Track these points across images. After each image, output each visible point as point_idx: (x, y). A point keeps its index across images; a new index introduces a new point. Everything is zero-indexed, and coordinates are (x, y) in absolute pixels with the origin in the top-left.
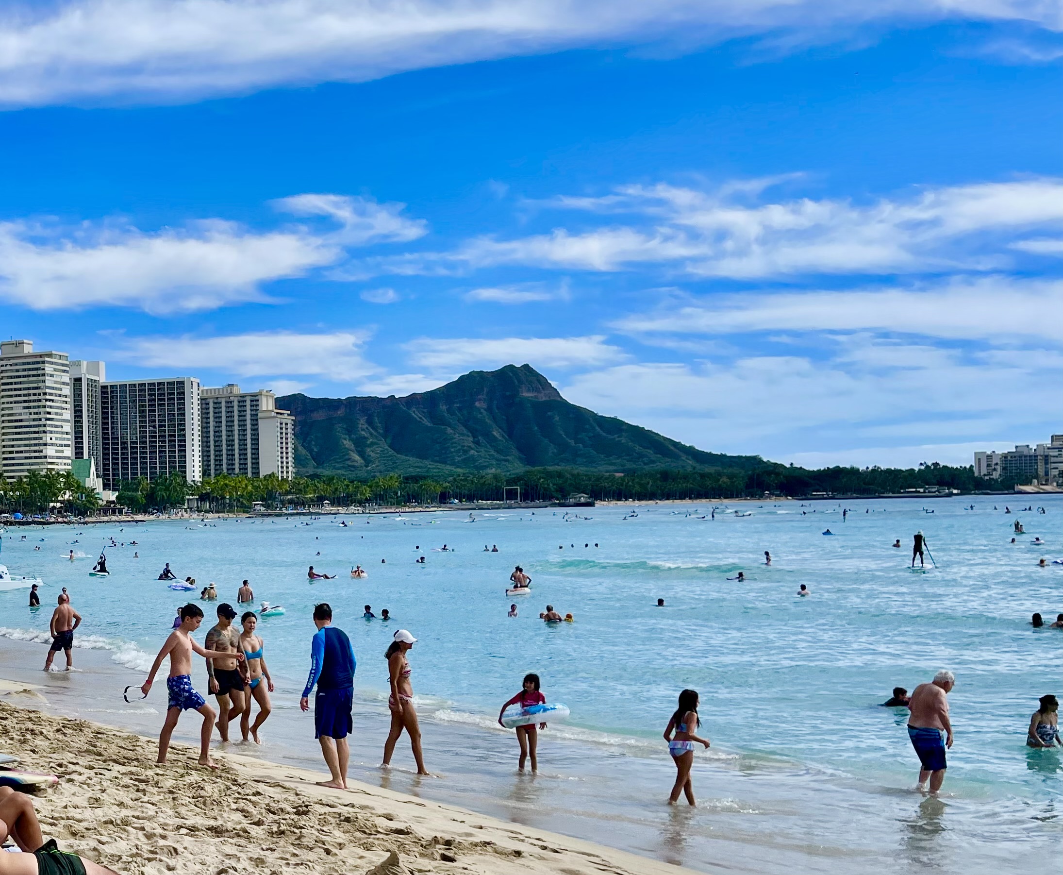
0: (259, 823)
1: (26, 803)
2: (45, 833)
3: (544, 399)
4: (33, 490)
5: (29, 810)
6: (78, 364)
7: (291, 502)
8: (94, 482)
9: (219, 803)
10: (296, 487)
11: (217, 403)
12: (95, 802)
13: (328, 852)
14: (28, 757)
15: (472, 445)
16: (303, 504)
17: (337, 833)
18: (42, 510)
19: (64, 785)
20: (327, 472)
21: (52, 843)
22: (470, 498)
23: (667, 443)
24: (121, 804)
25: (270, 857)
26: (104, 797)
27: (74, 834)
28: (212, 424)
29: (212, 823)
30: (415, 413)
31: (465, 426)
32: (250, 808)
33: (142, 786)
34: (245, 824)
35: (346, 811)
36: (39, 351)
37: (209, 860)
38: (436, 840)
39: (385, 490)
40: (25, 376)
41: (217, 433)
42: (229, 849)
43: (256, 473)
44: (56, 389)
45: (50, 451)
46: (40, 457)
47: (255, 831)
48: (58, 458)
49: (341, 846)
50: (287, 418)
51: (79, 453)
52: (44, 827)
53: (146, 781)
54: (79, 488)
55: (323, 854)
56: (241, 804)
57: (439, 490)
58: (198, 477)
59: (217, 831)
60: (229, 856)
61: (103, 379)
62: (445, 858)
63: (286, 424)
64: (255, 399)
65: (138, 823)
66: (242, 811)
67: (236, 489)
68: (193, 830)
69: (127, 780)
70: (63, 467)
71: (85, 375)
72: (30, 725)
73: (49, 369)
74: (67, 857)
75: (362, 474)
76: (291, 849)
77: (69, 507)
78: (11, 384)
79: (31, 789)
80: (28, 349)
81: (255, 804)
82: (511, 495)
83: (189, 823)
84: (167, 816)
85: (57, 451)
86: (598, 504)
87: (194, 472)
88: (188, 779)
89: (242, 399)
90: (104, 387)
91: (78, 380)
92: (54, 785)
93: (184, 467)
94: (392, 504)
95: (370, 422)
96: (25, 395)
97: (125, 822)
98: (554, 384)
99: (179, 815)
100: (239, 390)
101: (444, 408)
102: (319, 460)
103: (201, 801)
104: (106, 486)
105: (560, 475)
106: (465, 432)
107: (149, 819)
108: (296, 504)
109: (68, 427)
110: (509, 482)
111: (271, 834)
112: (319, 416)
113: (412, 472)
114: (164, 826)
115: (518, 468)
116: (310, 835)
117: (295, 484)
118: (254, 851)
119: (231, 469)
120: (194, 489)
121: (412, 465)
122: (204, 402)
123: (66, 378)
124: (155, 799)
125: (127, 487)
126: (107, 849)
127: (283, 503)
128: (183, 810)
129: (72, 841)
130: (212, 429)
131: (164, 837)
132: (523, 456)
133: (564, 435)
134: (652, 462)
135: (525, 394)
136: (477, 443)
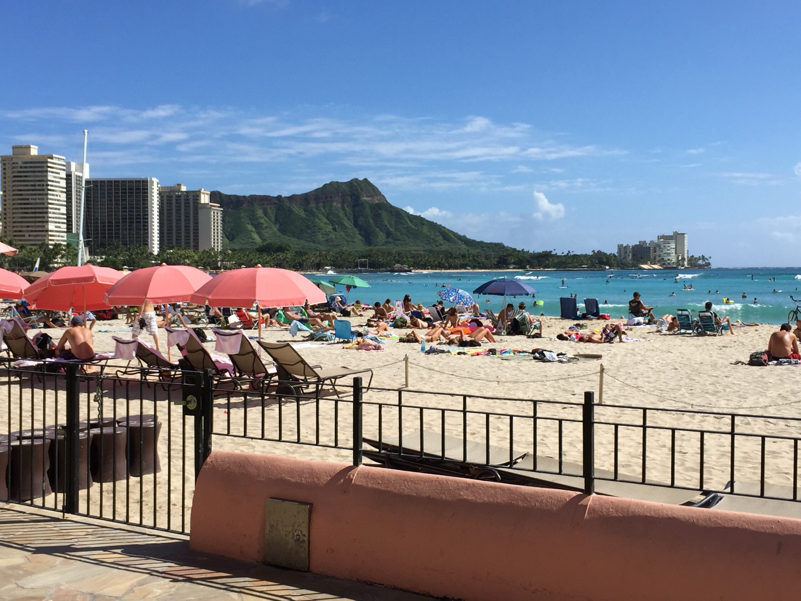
3: (376, 202)
6: (70, 165)
11: (169, 197)
15: (332, 230)
23: (450, 234)
28: (165, 211)
30: (295, 208)
31: (327, 218)
36: (43, 154)
40: (32, 172)
41: (169, 217)
43: (196, 246)
44: (56, 182)
45: (51, 227)
46: (43, 231)
48: (56, 231)
50: (218, 209)
51: (69, 229)
58: (157, 247)
61: (87, 176)
63: (217, 213)
64: (196, 195)
70: (60, 238)
71: (74, 172)
73: (50, 167)
78: (21, 176)
80: (34, 152)
82: (362, 265)
85: (56, 227)
87: (154, 244)
89: (187, 194)
90: (88, 182)
91: (70, 176)
93: (146, 241)
95: (265, 213)
96: (32, 185)
100: (184, 188)
101: (314, 205)
106: (327, 222)
109: (64, 210)
110: (361, 257)
119: (178, 243)
122: (161, 195)
123: (62, 174)
130: (165, 215)
132: (363, 239)
133: (388, 226)
134: (441, 245)
135: (365, 198)
136: (335, 229)
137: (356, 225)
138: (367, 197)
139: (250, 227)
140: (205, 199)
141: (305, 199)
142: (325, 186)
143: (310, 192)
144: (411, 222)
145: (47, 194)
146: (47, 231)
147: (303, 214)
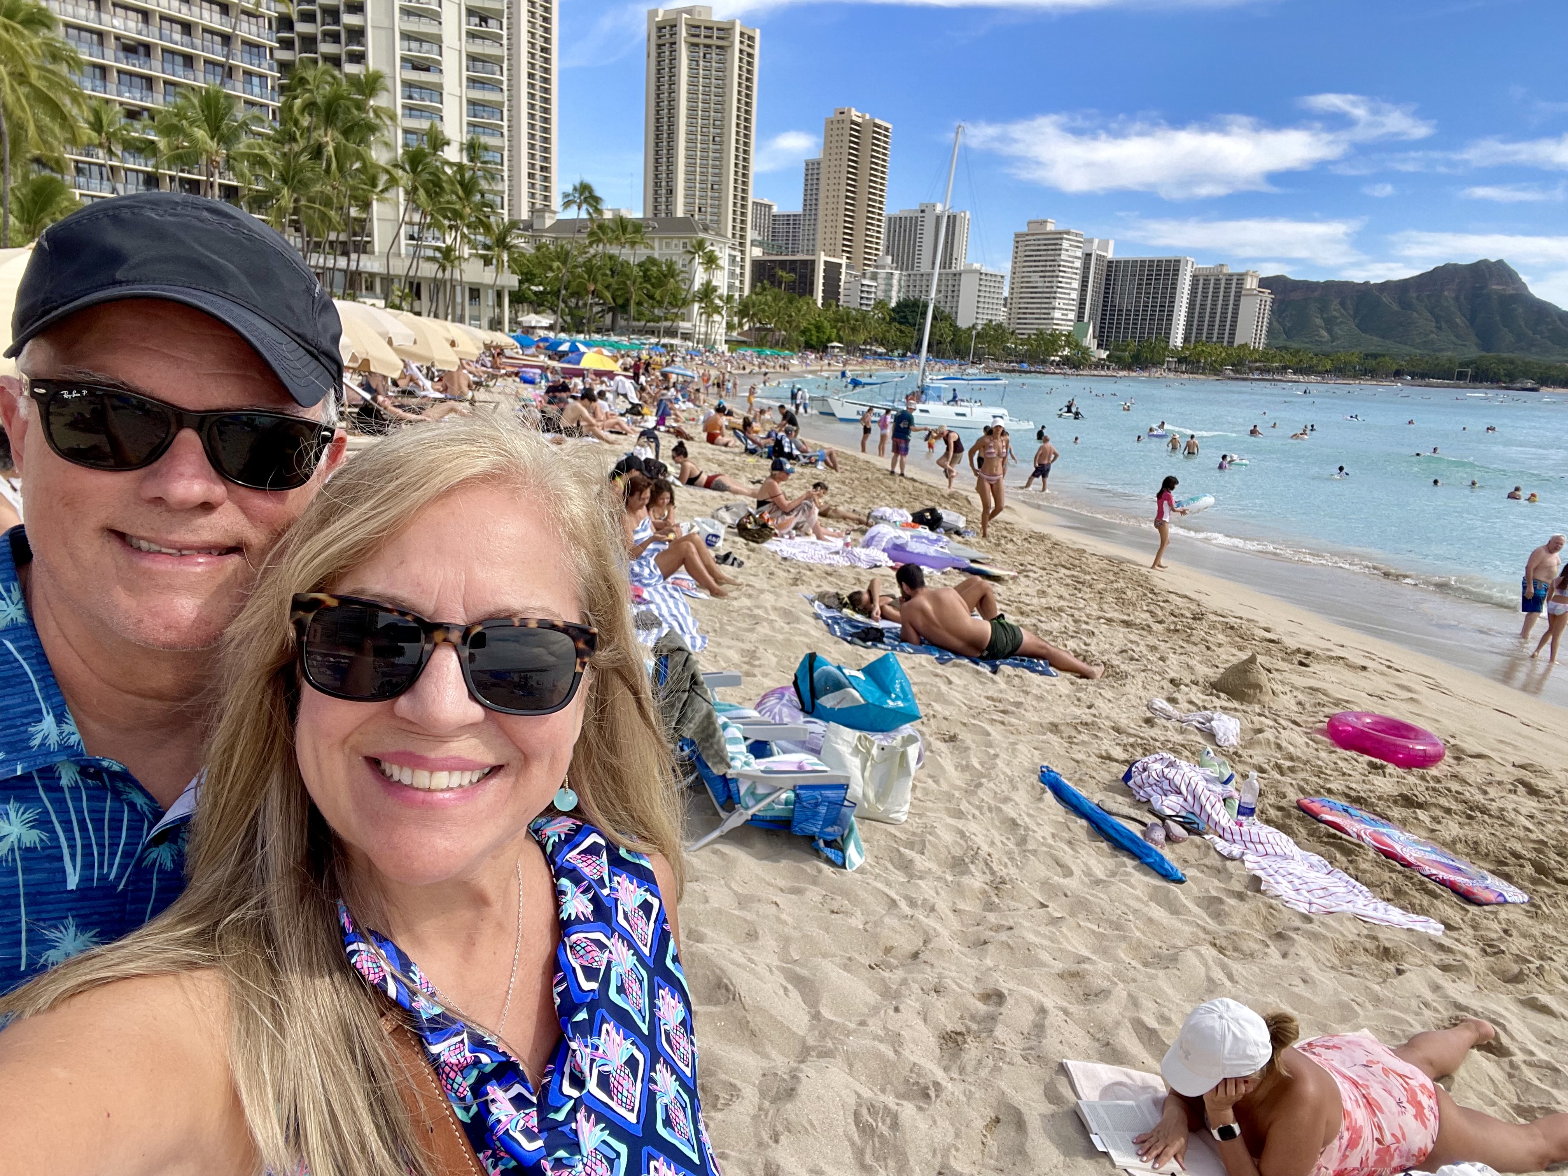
0: (1161, 622)
1: (988, 589)
2: (999, 609)
4: (1039, 345)
5: (990, 594)
6: (1091, 241)
7: (1257, 369)
8: (1090, 341)
9: (1134, 605)
10: (1265, 356)
11: (1207, 281)
12: (1042, 593)
13: (1208, 648)
14: (999, 557)
16: (1268, 371)
17: (1220, 636)
18: (1044, 362)
19: (1022, 579)
20: (1295, 345)
21: (1002, 616)
22: (1423, 376)
24: (1061, 597)
25: (1162, 646)
26: (1050, 590)
27: (1022, 613)
28: (1199, 298)
29: (1126, 618)
30: (1385, 299)
31: (1431, 313)
32: (1159, 612)
33: (1079, 586)
34: (1151, 621)
35: (1232, 621)
36: (1061, 228)
37: (1116, 642)
38: (1299, 651)
39: (1345, 363)
40: (1044, 250)
41: (1203, 306)
42: (1132, 637)
43: (1231, 343)
45: (1057, 314)
47: (1156, 627)
48: (1063, 320)
49: (1220, 645)
50: (1267, 296)
51: (1080, 317)
52: (999, 606)
53: (1083, 583)
54: (1077, 346)
55: (1204, 649)
56: (1152, 607)
57: (1395, 367)
58: (1179, 342)
59: (1127, 624)
60: (1131, 642)
61: (1110, 255)
62: (1301, 664)
64: (1241, 278)
65: (1070, 611)
66: (1151, 612)
67: (1210, 355)
68: (1110, 621)
69: (1069, 581)
70: (1066, 327)
71: (1095, 250)
72: (1005, 533)
73: (1065, 244)
74: (1011, 626)
75: (1326, 348)
76: (1181, 643)
77: (1066, 361)
79: (996, 579)
80: (1050, 227)
81: (1162, 608)
82: (1461, 376)
83: (1108, 615)
84: (1093, 609)
86: (1544, 390)
87: (1177, 339)
88: (1115, 585)
89: (1229, 278)
90: (1110, 262)
91: (1089, 255)
92: (1014, 578)
93: (1168, 334)
94: (1349, 377)
95: (1343, 304)
96: (1042, 266)
97: (1061, 610)
98: (1524, 278)
99: (1102, 610)
100: (1229, 270)
101: (1414, 295)
102: (1289, 334)
103: (1121, 601)
104: (1099, 346)
105: (1512, 362)
107: (1079, 609)
108: (1262, 370)
109: (1074, 295)
110: (1461, 365)
111: (1169, 630)
112: (1297, 296)
113: (1373, 350)
114: (1088, 616)
115: (1472, 352)
116: (1199, 634)
117: (1264, 353)
118: (1152, 640)
119: (1209, 338)
120: (1174, 352)
121: (1374, 343)
122: (1195, 278)
123: (1079, 254)
124: (1086, 596)
125: (1117, 348)
126: (1044, 626)
127: (1251, 370)
128: (1105, 607)
129: (1019, 617)
130: (1198, 302)
131: (1087, 623)
132: (1480, 342)
133: (1523, 326)
136: (1439, 328)
137: (1473, 323)
138: (1497, 285)
139: (1319, 321)
140: (1251, 284)
141: (1404, 285)
142: (1437, 269)
145: (1058, 276)
146: (1053, 318)
147: (1396, 307)
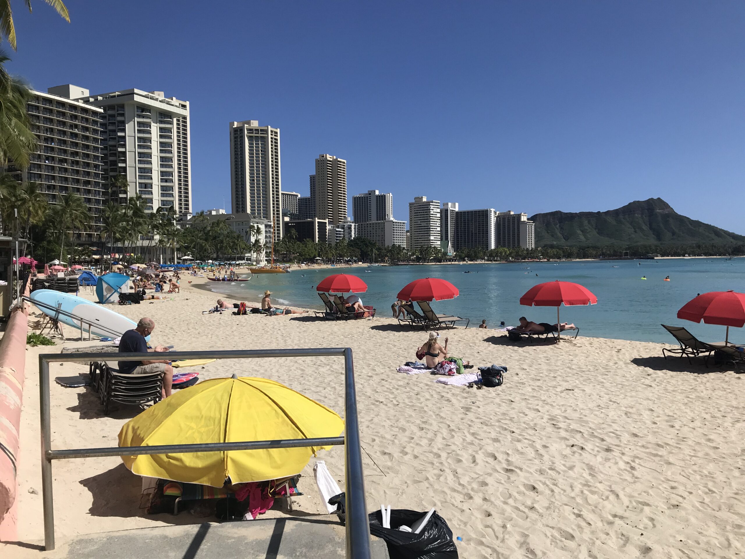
3: (667, 213)
8: (450, 249)
11: (504, 218)
15: (633, 232)
30: (609, 219)
31: (631, 224)
36: (428, 200)
41: (504, 230)
43: (519, 245)
44: (434, 214)
45: (431, 238)
46: (427, 241)
61: (457, 210)
63: (531, 227)
64: (519, 216)
71: (450, 208)
73: (431, 207)
80: (424, 200)
82: (626, 254)
85: (434, 238)
87: (492, 245)
89: (513, 217)
90: (457, 213)
91: (447, 210)
93: (487, 244)
95: (589, 223)
98: (672, 206)
104: (456, 251)
106: (631, 227)
123: (439, 210)
132: (655, 237)
133: (674, 228)
134: (713, 239)
135: (658, 211)
136: (635, 232)
137: (651, 228)
138: (659, 209)
139: (579, 232)
140: (524, 218)
141: (616, 213)
142: (630, 204)
143: (619, 209)
144: (691, 225)
145: (430, 221)
146: (430, 240)
147: (614, 223)
